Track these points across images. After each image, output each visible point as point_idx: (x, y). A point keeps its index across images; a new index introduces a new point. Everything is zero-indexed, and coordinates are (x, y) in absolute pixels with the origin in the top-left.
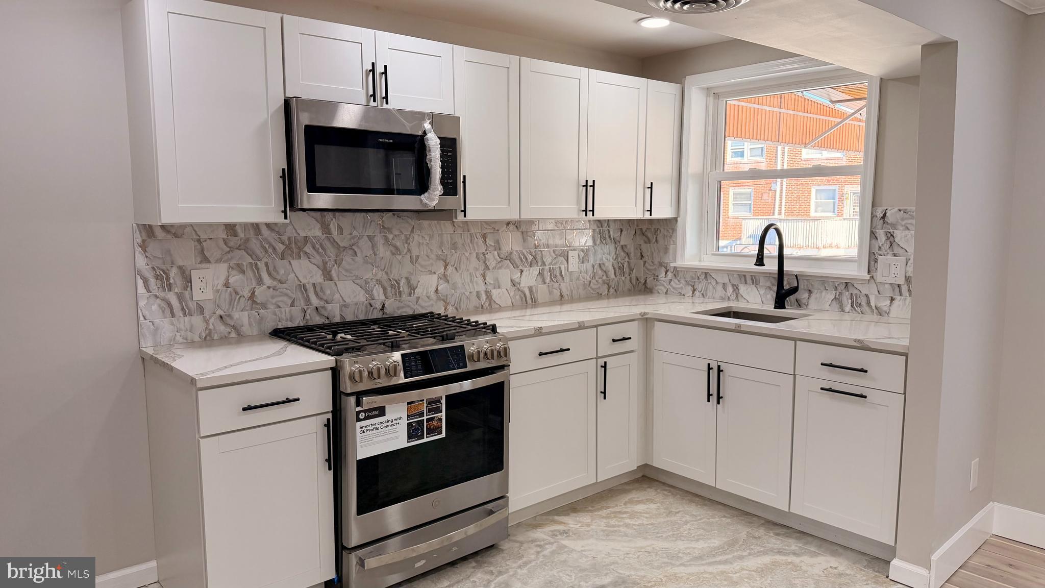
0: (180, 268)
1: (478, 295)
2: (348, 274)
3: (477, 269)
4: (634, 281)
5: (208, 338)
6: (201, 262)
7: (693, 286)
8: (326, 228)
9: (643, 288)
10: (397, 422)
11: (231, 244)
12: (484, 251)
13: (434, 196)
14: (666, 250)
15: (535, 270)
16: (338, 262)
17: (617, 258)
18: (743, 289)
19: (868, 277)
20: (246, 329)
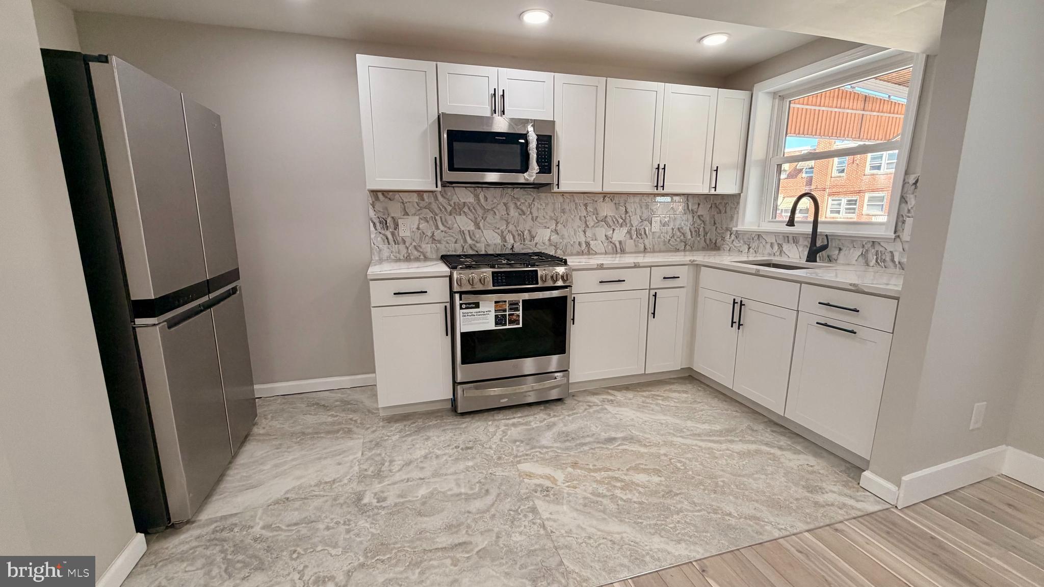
0: (393, 218)
1: (580, 244)
2: (490, 226)
3: (579, 227)
4: (708, 242)
5: (408, 258)
6: (404, 215)
7: (749, 245)
8: (477, 197)
9: (714, 246)
10: (488, 313)
11: (421, 205)
12: (585, 214)
13: (532, 174)
14: (732, 218)
15: (625, 230)
16: (484, 218)
17: (694, 224)
18: (785, 247)
19: (893, 236)
20: (429, 255)
